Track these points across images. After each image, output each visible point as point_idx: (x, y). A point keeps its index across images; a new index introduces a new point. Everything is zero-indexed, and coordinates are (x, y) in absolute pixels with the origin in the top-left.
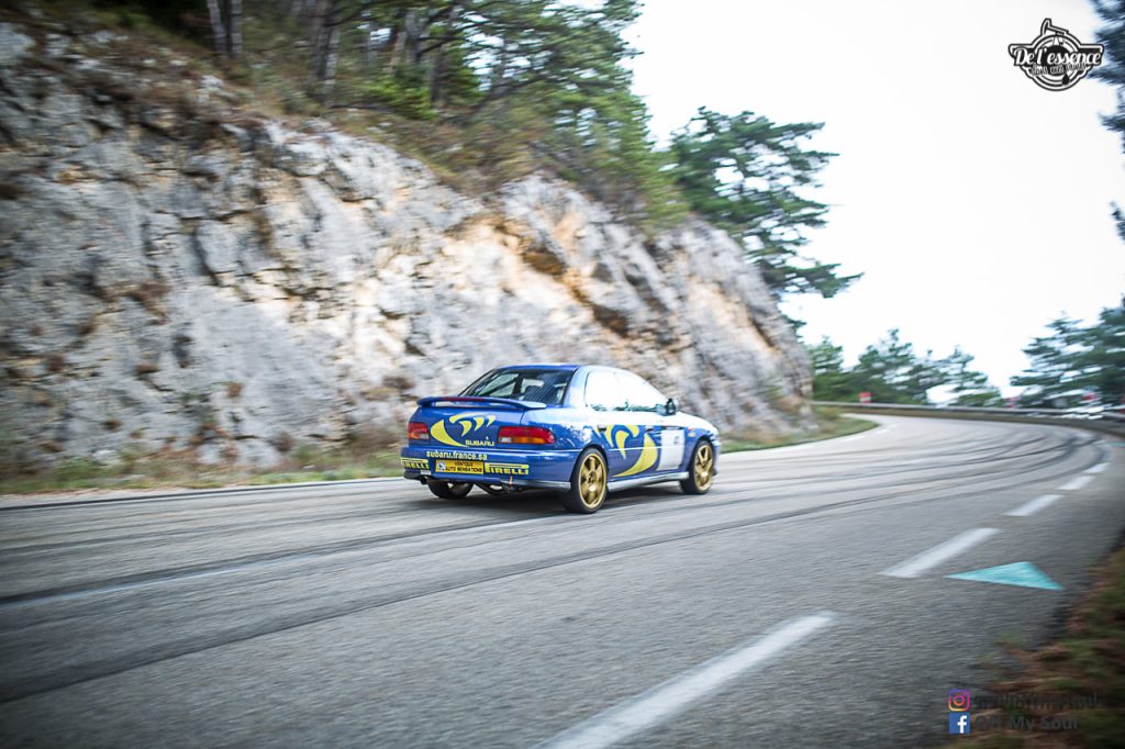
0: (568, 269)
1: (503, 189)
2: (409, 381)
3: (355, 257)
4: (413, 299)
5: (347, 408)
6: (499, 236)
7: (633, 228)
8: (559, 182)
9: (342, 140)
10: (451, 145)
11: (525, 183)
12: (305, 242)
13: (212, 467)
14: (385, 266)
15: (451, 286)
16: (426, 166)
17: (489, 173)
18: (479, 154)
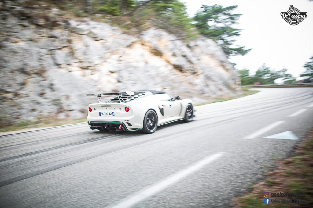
0: (163, 55)
1: (142, 33)
2: (118, 90)
3: (99, 56)
4: (118, 67)
6: (143, 47)
7: (184, 41)
8: (160, 30)
9: (93, 23)
10: (126, 22)
11: (148, 31)
12: (85, 54)
13: (62, 120)
14: (108, 58)
15: (129, 62)
16: (120, 28)
17: (138, 29)
18: (134, 24)
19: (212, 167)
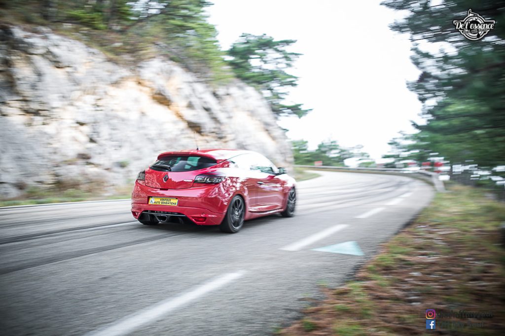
0: (173, 103)
1: (139, 65)
2: (89, 156)
3: (60, 95)
4: (93, 116)
5: (55, 168)
6: (140, 87)
7: (208, 85)
8: (171, 62)
9: (54, 37)
10: (114, 42)
11: (151, 62)
12: (34, 87)
14: (78, 100)
15: (112, 110)
16: (101, 52)
17: (134, 57)
18: (128, 47)
19: (220, 296)
